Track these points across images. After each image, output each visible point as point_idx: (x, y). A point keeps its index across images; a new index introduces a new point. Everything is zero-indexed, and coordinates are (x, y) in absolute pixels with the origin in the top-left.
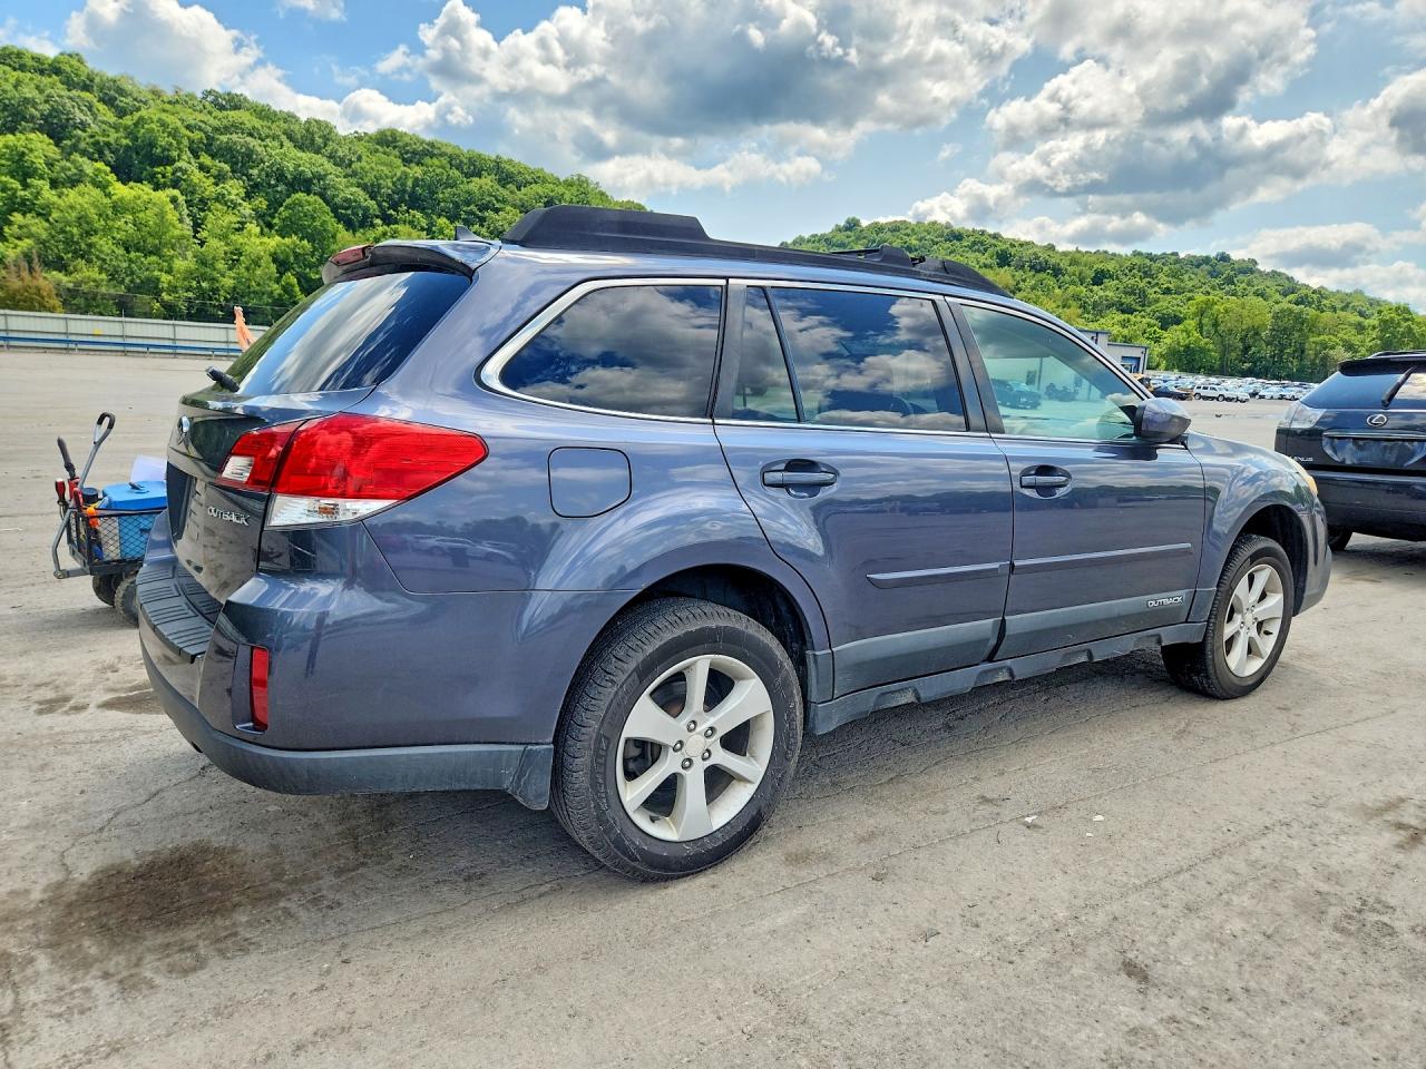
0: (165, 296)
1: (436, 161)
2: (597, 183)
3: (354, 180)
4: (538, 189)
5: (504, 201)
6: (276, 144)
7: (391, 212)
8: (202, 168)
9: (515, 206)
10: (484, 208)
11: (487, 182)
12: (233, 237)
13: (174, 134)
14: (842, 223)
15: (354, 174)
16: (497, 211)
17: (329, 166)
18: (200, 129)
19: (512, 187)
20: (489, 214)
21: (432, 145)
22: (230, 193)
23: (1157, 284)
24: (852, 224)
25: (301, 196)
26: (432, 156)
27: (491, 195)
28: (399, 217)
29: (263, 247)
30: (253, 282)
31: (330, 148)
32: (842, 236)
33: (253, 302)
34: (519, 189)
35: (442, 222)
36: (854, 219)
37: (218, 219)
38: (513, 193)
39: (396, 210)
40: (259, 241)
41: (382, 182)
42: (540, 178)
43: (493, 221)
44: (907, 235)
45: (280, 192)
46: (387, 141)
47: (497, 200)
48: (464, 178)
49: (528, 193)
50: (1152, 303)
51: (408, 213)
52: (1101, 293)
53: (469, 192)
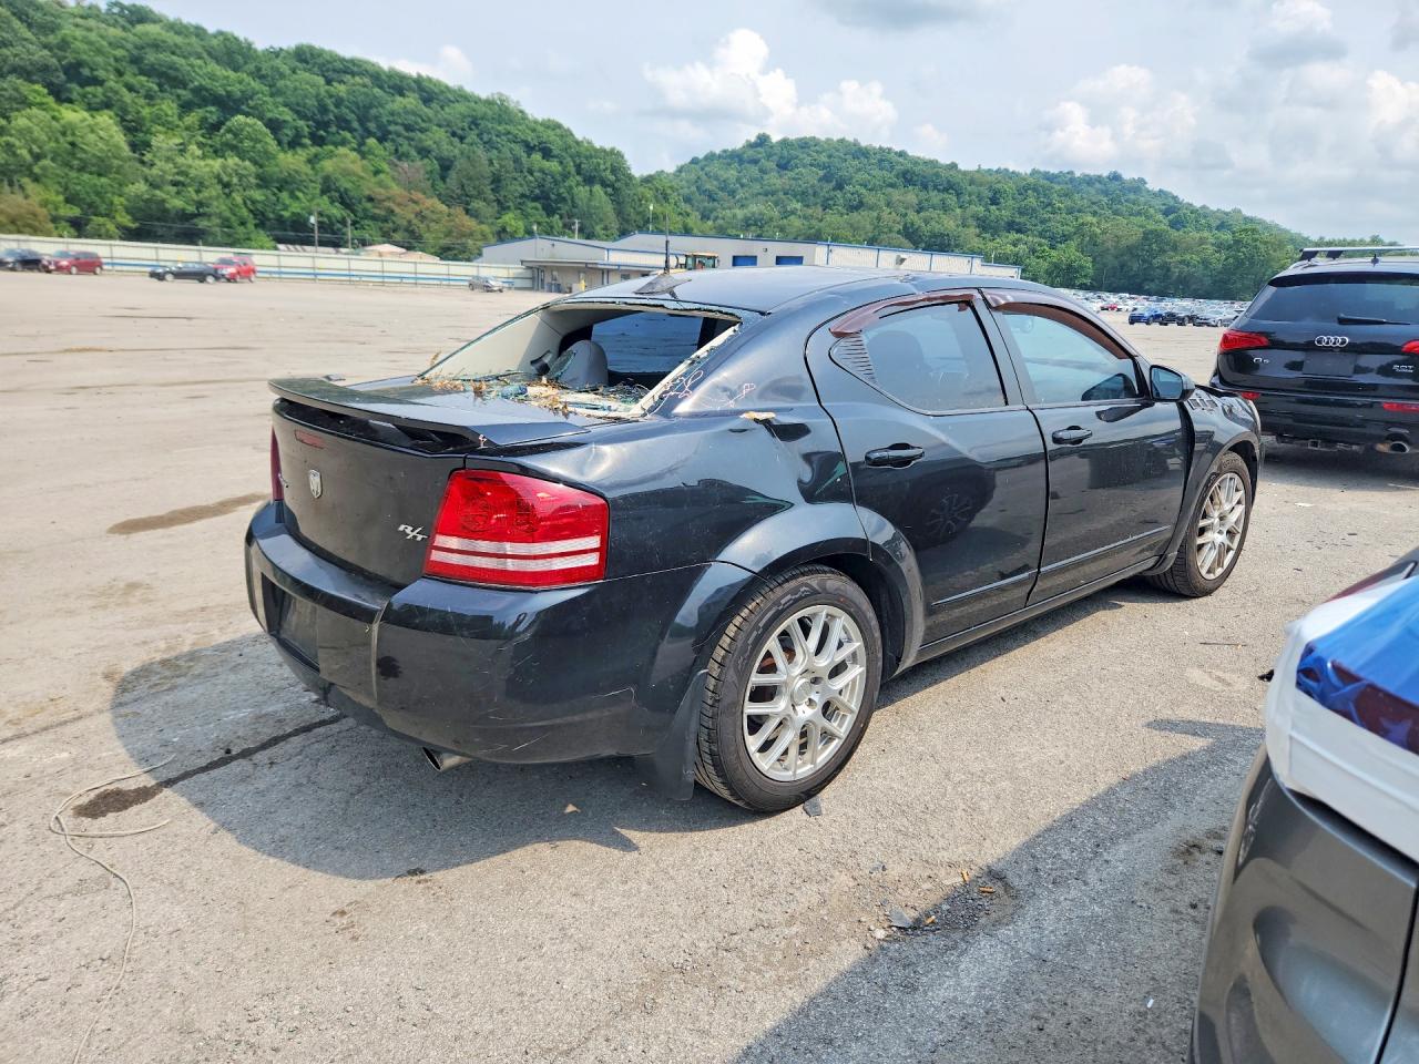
0: (119, 219)
1: (357, 79)
3: (280, 99)
4: (461, 108)
5: (430, 120)
6: (199, 62)
7: (322, 133)
8: (131, 88)
9: (439, 126)
10: (408, 128)
11: (411, 101)
12: (180, 160)
13: (99, 51)
14: (753, 139)
15: (279, 93)
16: (422, 131)
17: (256, 85)
18: (123, 47)
19: (435, 106)
20: (417, 135)
21: (353, 62)
22: (167, 115)
24: (763, 140)
25: (240, 118)
26: (353, 74)
27: (414, 114)
28: (330, 138)
29: (208, 169)
30: (200, 204)
31: (251, 67)
32: (750, 152)
33: (203, 224)
34: (442, 108)
35: (372, 141)
36: (764, 135)
37: (162, 141)
38: (437, 112)
39: (325, 131)
40: (202, 163)
41: (307, 101)
42: (461, 96)
43: (421, 140)
44: (817, 152)
45: (211, 112)
46: (305, 57)
47: (423, 120)
48: (387, 97)
49: (452, 112)
50: (1043, 222)
51: (338, 134)
52: (996, 213)
53: (393, 111)
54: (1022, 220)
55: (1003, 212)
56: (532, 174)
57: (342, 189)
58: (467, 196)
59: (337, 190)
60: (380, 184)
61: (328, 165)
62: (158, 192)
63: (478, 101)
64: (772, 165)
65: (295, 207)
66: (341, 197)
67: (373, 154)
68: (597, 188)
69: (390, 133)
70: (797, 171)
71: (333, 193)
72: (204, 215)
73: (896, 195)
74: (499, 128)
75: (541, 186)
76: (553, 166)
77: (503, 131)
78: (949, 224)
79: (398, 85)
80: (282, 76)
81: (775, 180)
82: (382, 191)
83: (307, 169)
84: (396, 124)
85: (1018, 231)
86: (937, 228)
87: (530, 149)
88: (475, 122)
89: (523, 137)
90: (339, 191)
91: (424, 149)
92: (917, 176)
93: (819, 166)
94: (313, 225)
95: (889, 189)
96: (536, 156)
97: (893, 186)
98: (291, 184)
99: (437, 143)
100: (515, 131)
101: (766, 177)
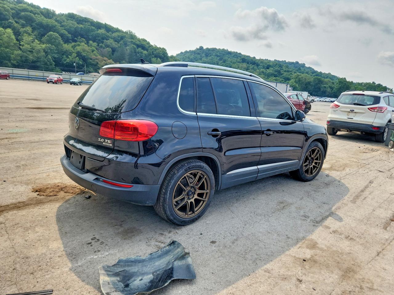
0: (12, 62)
4: (117, 34)
5: (109, 37)
6: (39, 16)
8: (16, 22)
9: (112, 39)
11: (103, 31)
12: (32, 44)
13: (7, 11)
14: (198, 48)
15: (63, 26)
16: (107, 40)
17: (56, 23)
18: (14, 10)
19: (110, 33)
20: (105, 41)
21: (86, 18)
22: (28, 30)
23: (283, 69)
24: (201, 48)
25: (52, 33)
26: (86, 22)
27: (105, 35)
28: (78, 40)
29: (41, 47)
30: (38, 58)
31: (54, 18)
32: (198, 51)
33: (38, 64)
35: (91, 42)
36: (202, 46)
37: (26, 38)
38: (111, 34)
39: (77, 38)
40: (39, 45)
41: (71, 29)
42: (118, 30)
43: (106, 43)
44: (217, 52)
45: (42, 31)
46: (71, 16)
47: (107, 37)
48: (96, 29)
49: (115, 35)
50: (282, 74)
51: (81, 39)
52: (269, 71)
53: (98, 33)
54: (276, 73)
55: (270, 71)
57: (83, 56)
58: (120, 59)
60: (94, 54)
61: (79, 48)
62: (25, 54)
63: (122, 32)
64: (203, 55)
65: (68, 60)
66: (82, 58)
67: (91, 46)
68: (158, 59)
69: (97, 40)
70: (211, 57)
71: (80, 57)
72: (39, 61)
73: (241, 65)
74: (129, 40)
76: (145, 52)
77: (131, 41)
79: (99, 26)
80: (64, 21)
81: (205, 59)
82: (95, 57)
83: (72, 49)
84: (98, 37)
85: (275, 76)
87: (138, 46)
88: (122, 38)
89: (136, 43)
90: (82, 56)
91: (107, 45)
92: (246, 60)
93: (217, 56)
94: (75, 66)
95: (239, 63)
96: (140, 49)
97: (239, 62)
98: (67, 53)
99: (111, 44)
100: (134, 41)
101: (203, 58)
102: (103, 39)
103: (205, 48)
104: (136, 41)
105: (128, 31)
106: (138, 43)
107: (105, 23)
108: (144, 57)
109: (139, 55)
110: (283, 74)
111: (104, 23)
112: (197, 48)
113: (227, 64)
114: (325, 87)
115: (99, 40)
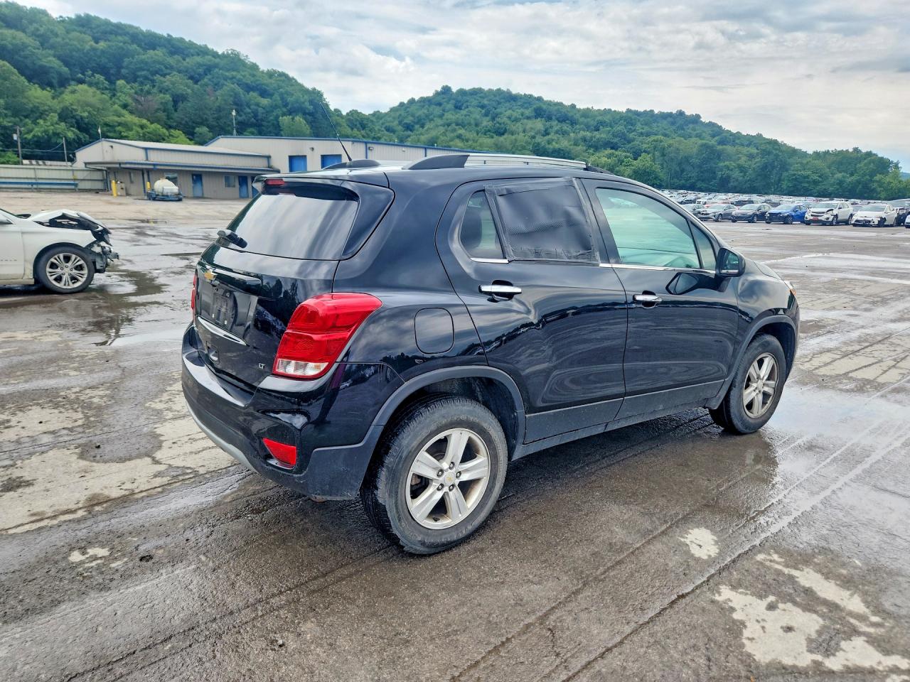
1: (120, 38)
2: (247, 56)
3: (51, 52)
4: (198, 59)
5: (172, 68)
9: (179, 72)
11: (159, 54)
14: (439, 89)
15: (52, 47)
16: (164, 75)
17: (28, 40)
20: (157, 77)
21: (119, 26)
23: (635, 130)
24: (446, 90)
26: (116, 34)
27: (160, 63)
28: (87, 79)
32: (439, 99)
34: (184, 60)
35: (121, 82)
36: (447, 86)
38: (179, 61)
39: (84, 75)
41: (74, 53)
42: (203, 51)
43: (162, 82)
44: (482, 97)
46: (84, 23)
47: (166, 68)
48: (141, 51)
49: (190, 62)
50: (629, 142)
51: (94, 76)
52: (598, 136)
53: (142, 61)
54: (616, 140)
55: (602, 135)
56: (249, 107)
58: (193, 123)
59: (73, 117)
61: (69, 99)
63: (215, 55)
64: (450, 106)
66: (77, 122)
67: (122, 92)
68: (299, 119)
69: (138, 77)
70: (467, 110)
71: (70, 120)
73: (529, 124)
74: (227, 74)
75: (255, 116)
76: (265, 102)
77: (230, 76)
78: (564, 144)
79: (151, 42)
81: (450, 116)
82: (116, 118)
84: (144, 70)
85: (612, 148)
86: (557, 146)
87: (249, 88)
88: (209, 69)
89: (244, 81)
90: (76, 119)
91: (163, 88)
92: (545, 111)
93: (483, 107)
94: (17, 141)
95: (525, 121)
96: (253, 94)
97: (528, 118)
98: (37, 113)
99: (173, 84)
100: (239, 76)
101: (446, 114)
102: (156, 73)
103: (454, 90)
104: (244, 76)
105: (230, 52)
106: (249, 80)
107: (169, 35)
108: (263, 113)
109: (249, 111)
110: (633, 140)
111: (165, 35)
112: (436, 91)
113: (498, 125)
114: (728, 168)
115: (146, 78)
